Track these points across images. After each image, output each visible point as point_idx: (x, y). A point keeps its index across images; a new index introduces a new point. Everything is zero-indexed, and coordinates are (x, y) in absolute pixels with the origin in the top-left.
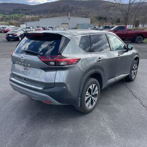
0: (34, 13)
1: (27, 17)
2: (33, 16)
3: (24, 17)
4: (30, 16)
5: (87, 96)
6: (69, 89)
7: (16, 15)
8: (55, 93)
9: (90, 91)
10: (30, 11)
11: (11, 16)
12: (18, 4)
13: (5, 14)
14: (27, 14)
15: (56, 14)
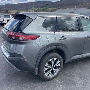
0: (54, 7)
1: (50, 9)
2: (54, 9)
3: (48, 9)
4: (52, 9)
5: (46, 67)
6: (26, 60)
7: (44, 8)
8: (15, 61)
9: (50, 63)
10: (52, 6)
11: (41, 9)
12: (46, 2)
13: (38, 8)
14: (50, 7)
15: (68, 7)
